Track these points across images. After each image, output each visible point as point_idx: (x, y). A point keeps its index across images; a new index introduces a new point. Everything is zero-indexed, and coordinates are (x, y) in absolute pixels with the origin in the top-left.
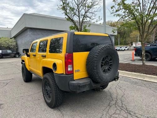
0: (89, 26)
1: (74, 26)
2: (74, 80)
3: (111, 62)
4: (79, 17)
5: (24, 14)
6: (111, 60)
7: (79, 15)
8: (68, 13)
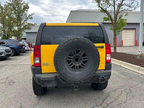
0: (126, 15)
1: (107, 17)
2: (42, 73)
3: (86, 58)
4: (114, 7)
5: (72, 11)
6: (84, 55)
7: (114, 5)
8: (102, 5)
